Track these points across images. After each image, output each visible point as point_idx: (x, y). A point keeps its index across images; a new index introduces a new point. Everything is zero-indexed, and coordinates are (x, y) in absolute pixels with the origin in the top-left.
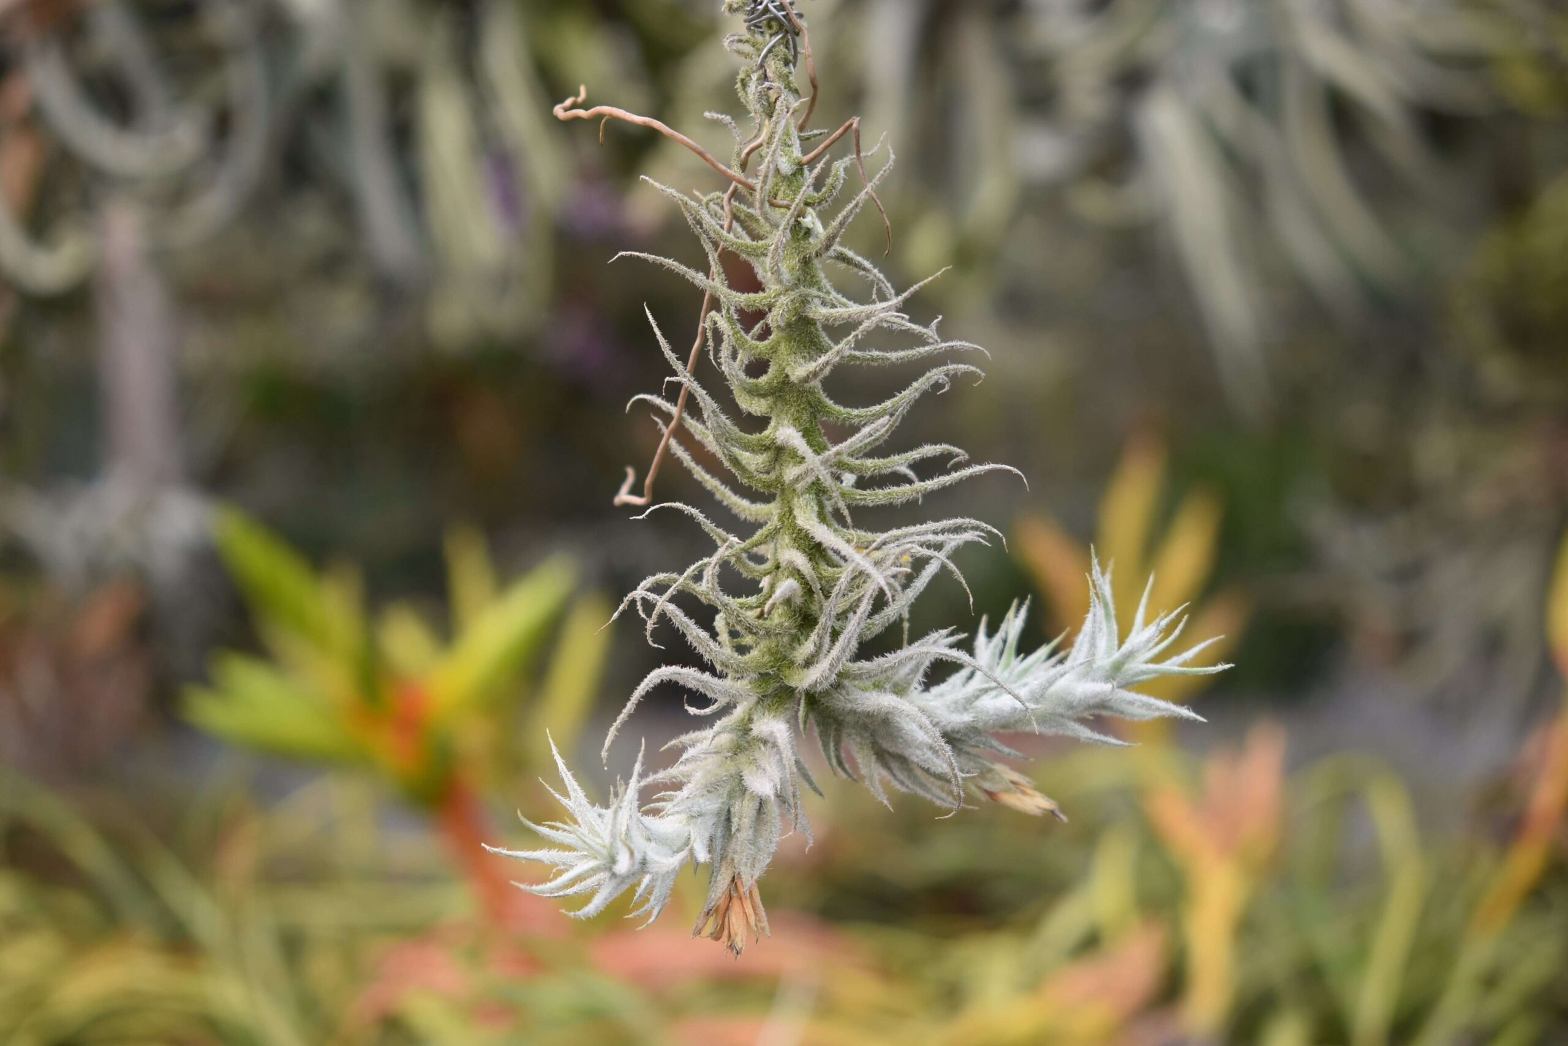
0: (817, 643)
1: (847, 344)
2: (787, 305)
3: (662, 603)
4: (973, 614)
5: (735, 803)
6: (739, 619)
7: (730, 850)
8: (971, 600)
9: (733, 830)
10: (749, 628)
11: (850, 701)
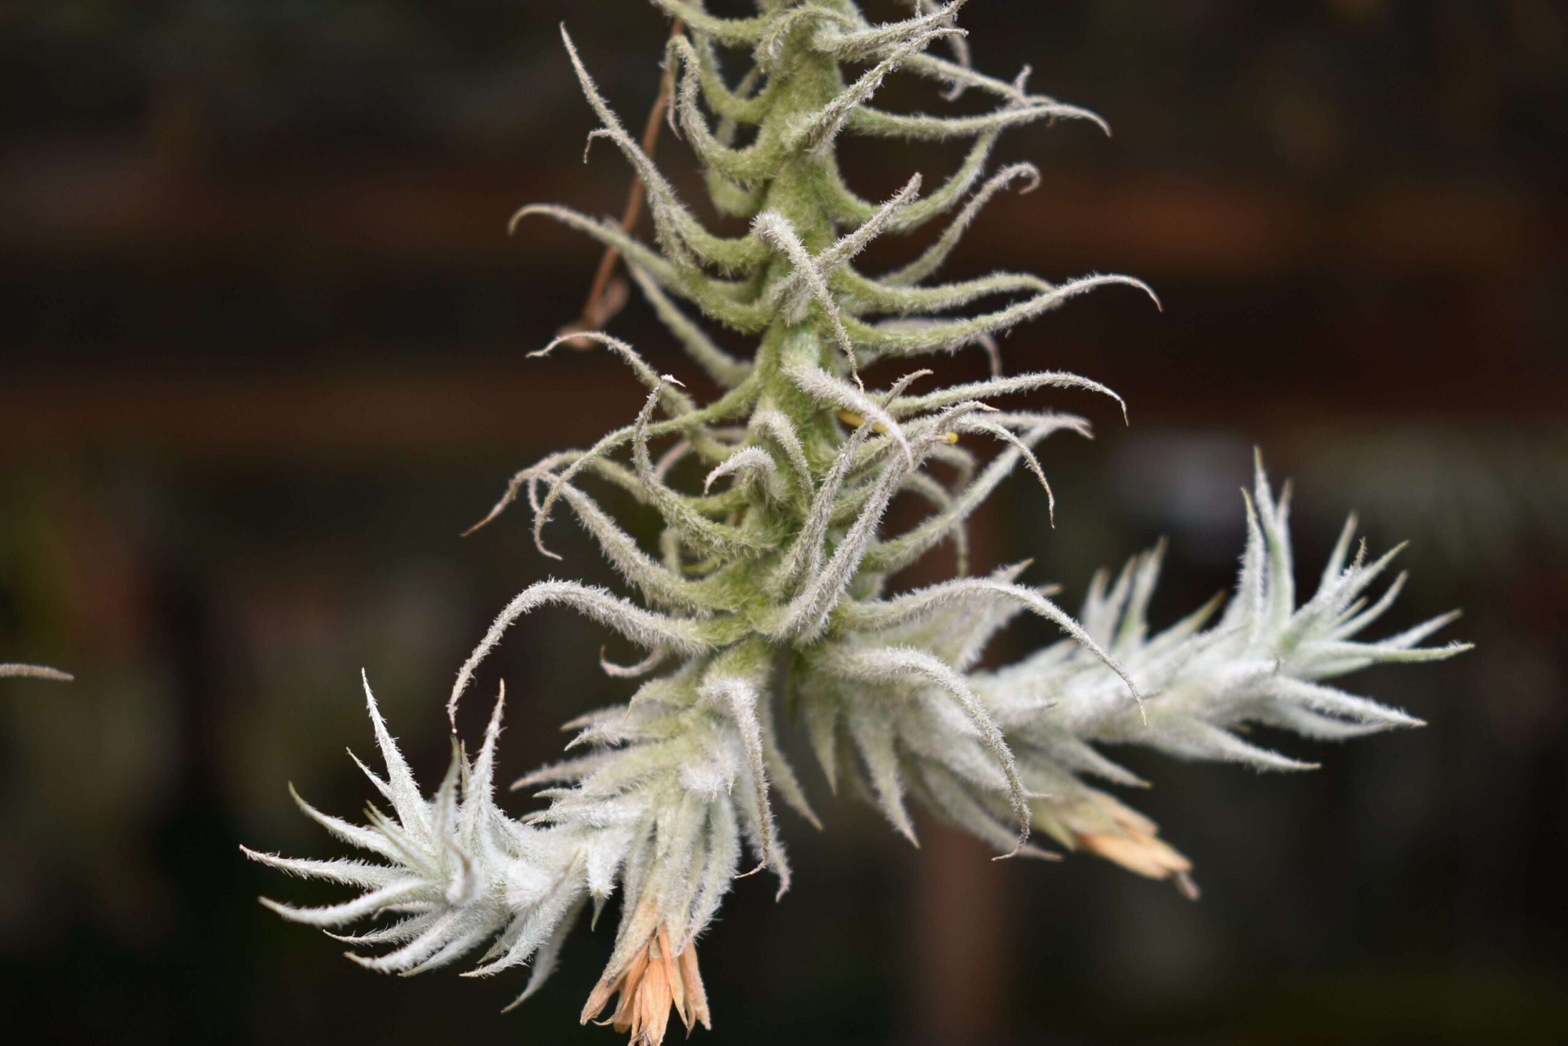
0: (801, 559)
1: (870, 80)
2: (783, 26)
3: (561, 486)
4: (1053, 527)
5: (666, 813)
6: (682, 517)
7: (651, 885)
8: (1052, 503)
9: (660, 854)
10: (698, 533)
11: (853, 662)
